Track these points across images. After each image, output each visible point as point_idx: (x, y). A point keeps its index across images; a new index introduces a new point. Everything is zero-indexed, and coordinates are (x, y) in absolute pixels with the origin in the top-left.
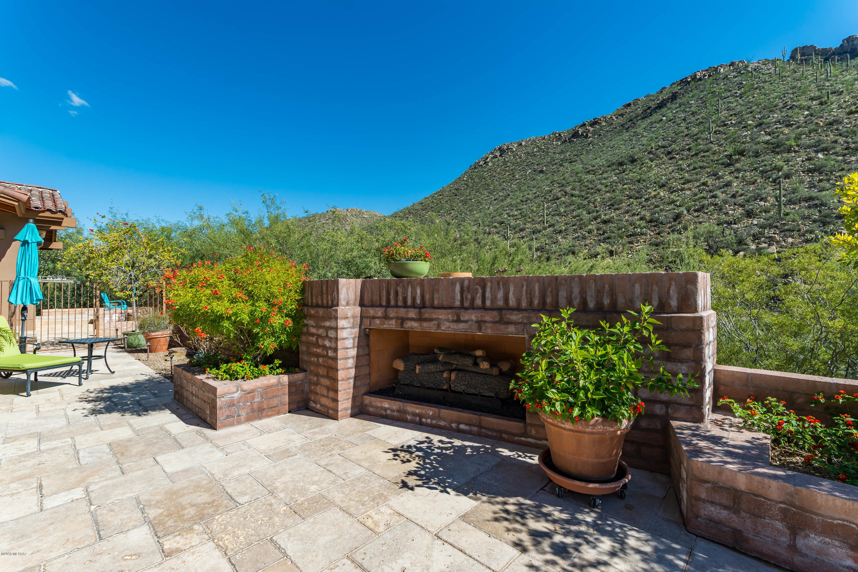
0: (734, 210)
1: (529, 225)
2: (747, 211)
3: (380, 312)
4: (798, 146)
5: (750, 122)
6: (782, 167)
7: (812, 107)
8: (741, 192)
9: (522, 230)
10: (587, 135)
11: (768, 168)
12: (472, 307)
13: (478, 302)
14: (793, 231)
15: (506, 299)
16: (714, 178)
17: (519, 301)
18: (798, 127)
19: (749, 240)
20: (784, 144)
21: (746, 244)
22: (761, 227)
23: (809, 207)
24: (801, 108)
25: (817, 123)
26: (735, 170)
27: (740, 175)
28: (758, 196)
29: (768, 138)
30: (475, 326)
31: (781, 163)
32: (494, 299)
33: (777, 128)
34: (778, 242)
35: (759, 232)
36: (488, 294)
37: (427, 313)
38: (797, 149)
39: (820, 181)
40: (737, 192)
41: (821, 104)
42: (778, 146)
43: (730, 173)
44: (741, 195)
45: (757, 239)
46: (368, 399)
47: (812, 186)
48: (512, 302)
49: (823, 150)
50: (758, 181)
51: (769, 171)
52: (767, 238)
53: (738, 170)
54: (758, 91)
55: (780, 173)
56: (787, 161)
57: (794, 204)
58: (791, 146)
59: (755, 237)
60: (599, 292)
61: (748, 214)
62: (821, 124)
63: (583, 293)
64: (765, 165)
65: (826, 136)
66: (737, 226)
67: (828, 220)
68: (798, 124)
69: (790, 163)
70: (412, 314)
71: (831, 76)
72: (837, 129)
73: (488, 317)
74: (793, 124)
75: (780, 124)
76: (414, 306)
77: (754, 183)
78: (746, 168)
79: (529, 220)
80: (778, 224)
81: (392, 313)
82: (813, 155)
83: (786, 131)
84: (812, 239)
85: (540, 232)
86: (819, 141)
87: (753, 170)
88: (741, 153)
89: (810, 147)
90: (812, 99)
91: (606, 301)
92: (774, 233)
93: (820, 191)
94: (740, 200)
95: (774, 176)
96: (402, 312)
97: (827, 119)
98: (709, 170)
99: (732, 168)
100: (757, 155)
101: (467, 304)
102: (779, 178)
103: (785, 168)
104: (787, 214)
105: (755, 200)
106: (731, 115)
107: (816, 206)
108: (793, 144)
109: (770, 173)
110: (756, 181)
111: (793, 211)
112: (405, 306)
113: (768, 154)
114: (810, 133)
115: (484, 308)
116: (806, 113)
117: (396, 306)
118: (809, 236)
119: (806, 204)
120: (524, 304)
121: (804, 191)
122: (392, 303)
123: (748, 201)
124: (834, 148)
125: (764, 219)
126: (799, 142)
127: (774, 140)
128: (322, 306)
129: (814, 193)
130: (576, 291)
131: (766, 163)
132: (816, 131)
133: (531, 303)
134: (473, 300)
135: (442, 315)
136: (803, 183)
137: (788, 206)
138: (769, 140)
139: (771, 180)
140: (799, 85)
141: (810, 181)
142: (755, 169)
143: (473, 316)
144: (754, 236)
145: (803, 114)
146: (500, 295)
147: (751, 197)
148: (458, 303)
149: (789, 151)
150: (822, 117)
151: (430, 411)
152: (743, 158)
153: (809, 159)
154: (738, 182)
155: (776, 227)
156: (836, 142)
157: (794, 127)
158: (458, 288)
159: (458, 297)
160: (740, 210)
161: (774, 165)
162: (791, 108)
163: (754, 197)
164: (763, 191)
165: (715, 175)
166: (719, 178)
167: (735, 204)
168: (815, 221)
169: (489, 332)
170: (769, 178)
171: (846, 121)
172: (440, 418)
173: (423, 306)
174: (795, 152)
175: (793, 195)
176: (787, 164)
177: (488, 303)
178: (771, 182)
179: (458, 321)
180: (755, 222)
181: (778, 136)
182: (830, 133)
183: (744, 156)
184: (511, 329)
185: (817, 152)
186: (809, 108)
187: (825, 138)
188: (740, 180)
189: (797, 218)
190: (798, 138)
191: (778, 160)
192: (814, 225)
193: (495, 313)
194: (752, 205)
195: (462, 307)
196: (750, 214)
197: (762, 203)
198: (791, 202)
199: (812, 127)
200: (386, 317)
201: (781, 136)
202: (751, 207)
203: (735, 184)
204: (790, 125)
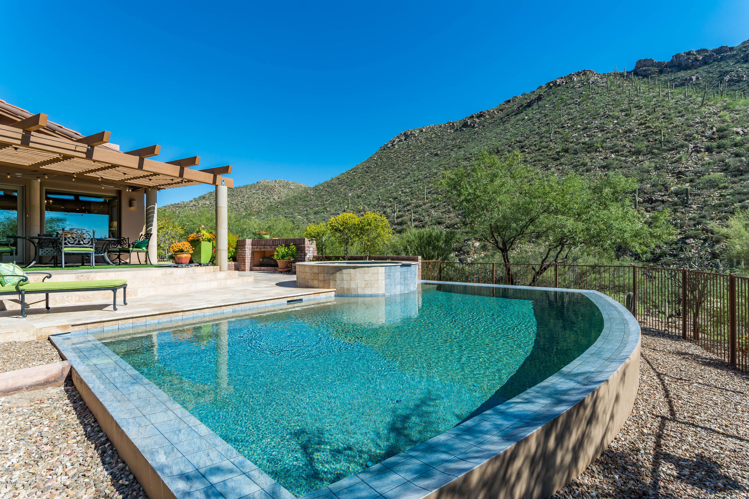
1: (414, 201)
3: (256, 247)
4: (602, 147)
5: (579, 126)
6: (587, 163)
7: (620, 117)
9: (408, 205)
10: (474, 125)
11: (579, 163)
16: (545, 169)
18: (607, 133)
24: (613, 117)
25: (618, 131)
26: (560, 164)
27: (561, 168)
29: (587, 139)
31: (587, 160)
33: (594, 132)
38: (601, 150)
41: (626, 115)
46: (253, 268)
49: (616, 152)
51: (579, 166)
53: (561, 164)
54: (591, 101)
55: (585, 168)
56: (592, 159)
58: (598, 147)
64: (579, 161)
69: (594, 160)
70: (263, 247)
71: (640, 93)
72: (629, 137)
74: (605, 130)
75: (597, 129)
78: (567, 162)
79: (415, 197)
82: (609, 155)
83: (599, 135)
85: (420, 206)
86: (615, 145)
87: (570, 164)
88: (566, 151)
89: (609, 148)
90: (622, 111)
97: (625, 128)
98: (543, 162)
99: (558, 162)
100: (576, 152)
103: (589, 164)
106: (569, 120)
114: (612, 137)
116: (615, 121)
122: (258, 245)
124: (622, 151)
126: (604, 144)
127: (590, 142)
128: (242, 246)
140: (619, 98)
145: (613, 123)
149: (595, 151)
150: (623, 126)
152: (567, 155)
153: (606, 158)
156: (625, 146)
157: (606, 132)
158: (272, 241)
161: (583, 161)
162: (607, 117)
165: (545, 167)
166: (547, 170)
171: (636, 130)
173: (265, 245)
174: (600, 152)
176: (591, 161)
183: (568, 152)
185: (612, 153)
186: (618, 118)
187: (620, 143)
188: (560, 172)
191: (587, 158)
199: (615, 133)
204: (603, 131)
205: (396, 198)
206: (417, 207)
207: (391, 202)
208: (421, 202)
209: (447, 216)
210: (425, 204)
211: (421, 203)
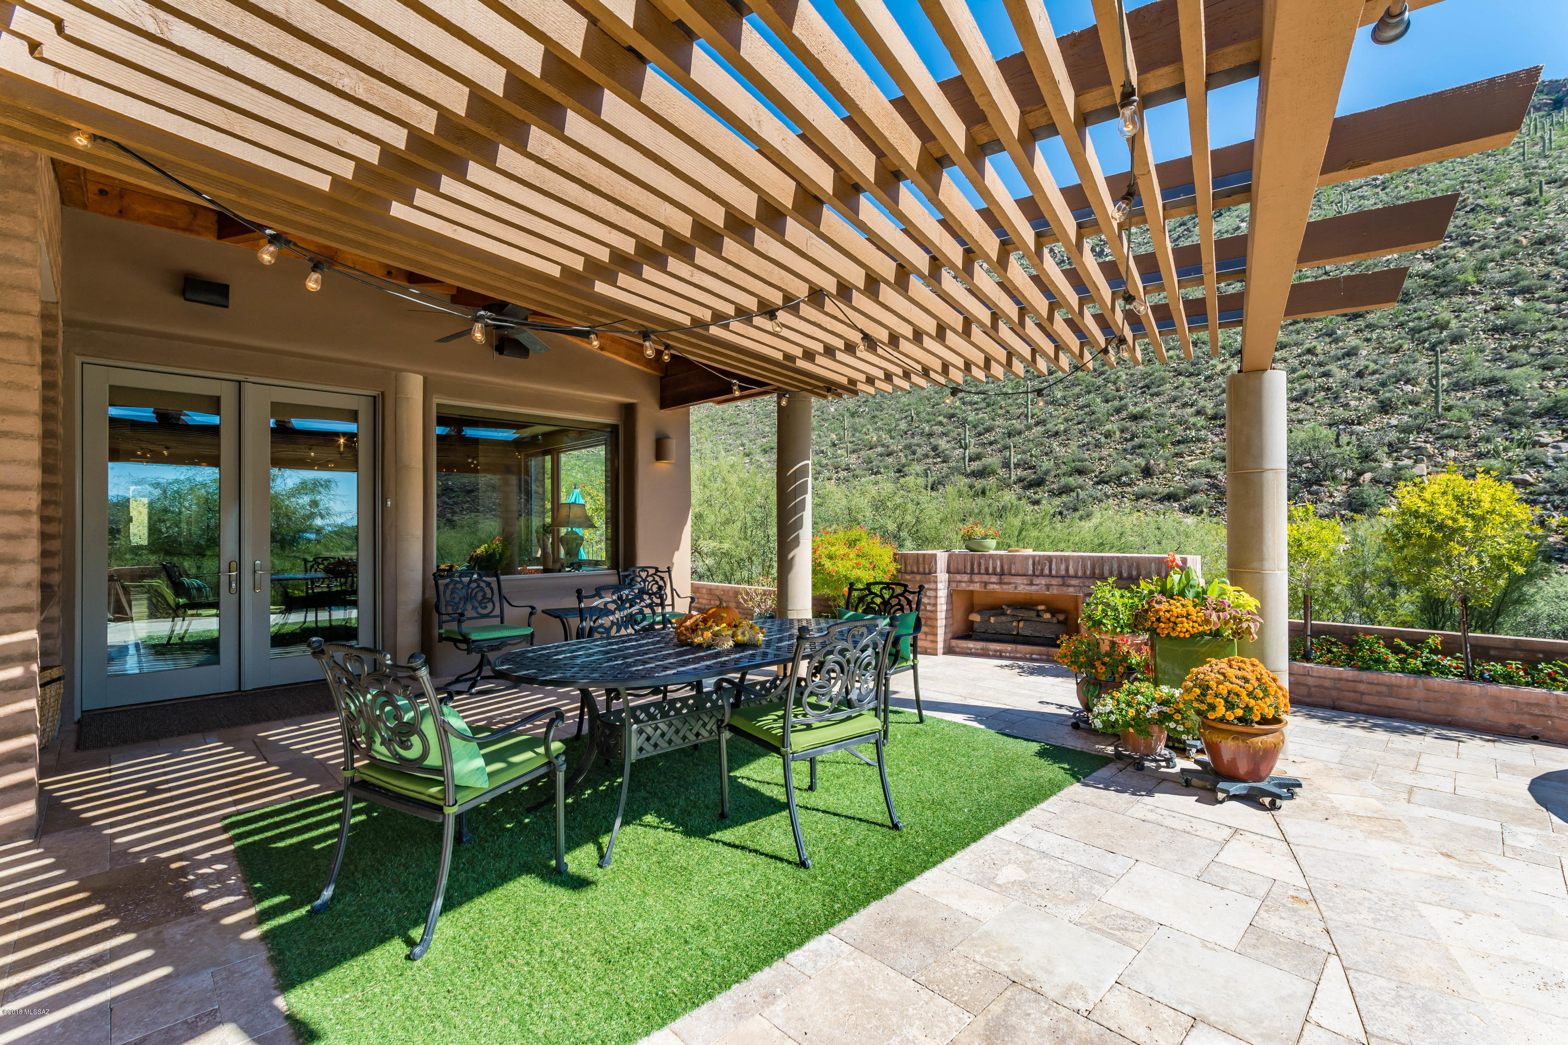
0: (1360, 399)
1: (1000, 422)
2: (1382, 402)
3: (966, 578)
4: (1479, 282)
6: (1448, 322)
7: (1511, 209)
8: (1372, 366)
9: (988, 430)
10: (1102, 251)
11: (1424, 323)
12: (1042, 575)
13: (1047, 572)
14: (1456, 438)
15: (1067, 570)
16: (1328, 340)
17: (1076, 571)
18: (1483, 248)
19: (1381, 454)
20: (1455, 280)
21: (1375, 460)
22: (1403, 431)
23: (1489, 396)
24: (1490, 211)
25: (1517, 241)
26: (1367, 327)
27: (1374, 336)
28: (1403, 375)
29: (1428, 266)
30: (1044, 588)
31: (1446, 315)
32: (1058, 570)
33: (1444, 248)
34: (1430, 457)
35: (1399, 439)
36: (1054, 566)
37: (1006, 579)
38: (1477, 289)
39: (1513, 348)
40: (1367, 367)
41: (1528, 203)
42: (1444, 283)
43: (1356, 332)
44: (1374, 373)
45: (1396, 451)
46: (954, 643)
47: (1498, 358)
48: (1071, 572)
49: (1522, 291)
50: (1406, 347)
51: (1426, 329)
52: (1413, 449)
53: (1371, 327)
54: (1415, 176)
55: (1445, 333)
56: (1458, 311)
57: (1463, 390)
58: (1467, 283)
59: (1393, 448)
60: (1130, 567)
61: (1382, 407)
62: (1525, 242)
63: (1120, 567)
64: (1420, 318)
65: (1532, 265)
66: (1362, 428)
67: (1518, 419)
68: (1483, 242)
69: (1464, 315)
70: (994, 579)
71: (1551, 149)
72: (1552, 253)
73: (1054, 582)
74: (1474, 241)
75: (1452, 240)
76: (995, 573)
77: (1397, 351)
78: (1386, 322)
79: (1000, 412)
80: (1433, 425)
81: (976, 578)
82: (1504, 300)
83: (1462, 253)
84: (1488, 452)
85: (1020, 433)
86: (1518, 274)
87: (1397, 327)
89: (1500, 284)
90: (1512, 193)
91: (1134, 573)
92: (1425, 442)
93: (1509, 368)
94: (1370, 381)
95: (1434, 339)
96: (985, 578)
97: (1535, 232)
98: (1319, 325)
99: (1361, 323)
100: (1405, 298)
101: (1037, 573)
102: (1441, 342)
103: (1454, 324)
104: (1449, 409)
105: (1397, 382)
107: (1501, 393)
108: (1471, 279)
109: (1426, 332)
110: (1401, 347)
111: (1460, 403)
112: (987, 573)
113: (1425, 297)
114: (1503, 257)
115: (1050, 575)
116: (1500, 220)
117: (979, 573)
118: (1483, 447)
119: (1485, 391)
120: (1080, 574)
121: (1483, 368)
122: (976, 571)
123: (1383, 384)
124: (1543, 288)
125: (1410, 416)
126: (1483, 276)
127: (1439, 272)
128: (918, 573)
129: (1499, 370)
130: (1115, 566)
131: (1421, 313)
132: (1514, 254)
133: (1085, 573)
134: (1042, 570)
135: (1018, 580)
136: (1482, 351)
137: (1453, 394)
138: (1429, 272)
139: (1426, 345)
140: (1492, 164)
141: (1495, 349)
142: (1402, 325)
143: (1043, 581)
144: (1390, 445)
145: (1494, 223)
146: (1063, 567)
147: (1389, 377)
148: (1030, 572)
149: (1463, 292)
150: (1527, 229)
151: (1009, 647)
153: (1497, 308)
154: (1370, 349)
155: (1429, 430)
156: (1547, 276)
157: (1476, 245)
158: (1031, 562)
159: (1031, 568)
160: (1370, 400)
161: (1433, 318)
162: (1472, 210)
163: (1395, 376)
164: (1411, 366)
165: (1330, 335)
166: (1336, 341)
167: (1362, 389)
168: (1496, 421)
169: (1055, 592)
170: (1425, 342)
172: (1016, 652)
173: (1002, 573)
174: (1474, 293)
175: (1462, 374)
176: (1457, 317)
177: (1054, 573)
178: (1427, 349)
179: (1031, 584)
180: (1394, 422)
181: (1446, 264)
182: (1538, 259)
184: (1071, 590)
185: (1512, 294)
186: (1505, 211)
187: (1529, 269)
188: (1374, 344)
189: (1467, 416)
190: (1480, 268)
191: (1442, 310)
192: (1494, 428)
193: (1060, 580)
194: (1390, 391)
195: (1034, 575)
196: (1385, 408)
197: (1409, 388)
198: (1458, 386)
199: (1508, 247)
200: (971, 581)
201: (1452, 265)
202: (1388, 395)
203: (1364, 353)
204: (1471, 243)
205: (953, 416)
206: (1010, 435)
207: (940, 423)
208: (1018, 424)
209: (1096, 455)
210: (1029, 428)
211: (1022, 427)
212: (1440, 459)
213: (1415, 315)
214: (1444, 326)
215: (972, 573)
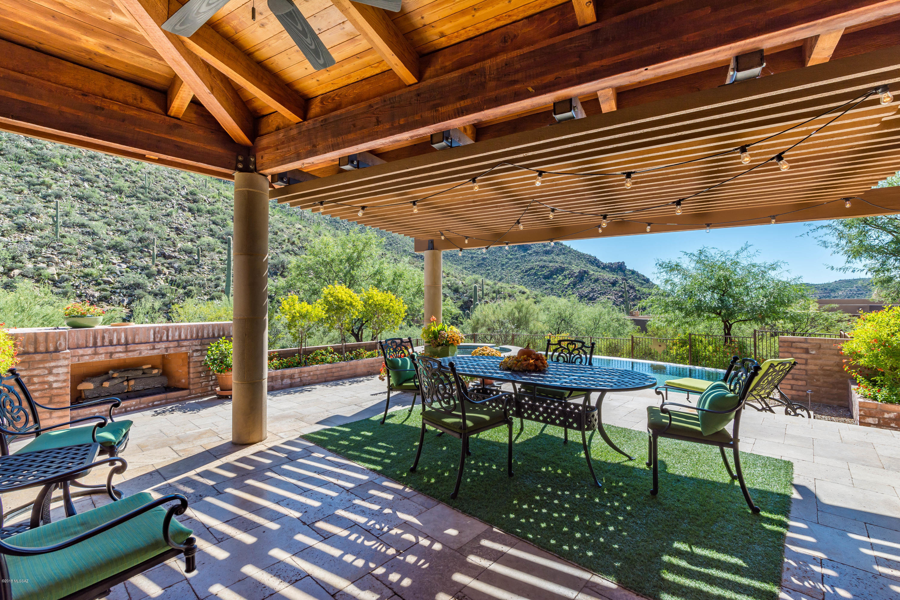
2: (17, 224)
3: (89, 351)
4: (64, 167)
8: (6, 199)
11: (35, 181)
12: (161, 341)
13: (165, 338)
14: (70, 254)
15: (180, 336)
17: (186, 336)
19: (24, 258)
20: (49, 160)
21: (21, 262)
22: (37, 245)
23: (83, 234)
27: (0, 178)
28: (29, 209)
30: (164, 350)
31: (48, 180)
32: (173, 336)
34: (57, 264)
35: (35, 250)
36: (170, 334)
37: (131, 347)
38: (63, 170)
39: (89, 210)
42: (44, 160)
44: (7, 203)
45: (34, 258)
47: (83, 213)
48: (183, 337)
49: (88, 180)
50: (25, 192)
52: (45, 257)
56: (55, 180)
57: (68, 227)
58: (57, 165)
59: (32, 255)
60: (219, 330)
61: (19, 228)
62: (84, 154)
63: (213, 331)
64: (31, 177)
65: (89, 168)
66: (6, 239)
67: (101, 249)
69: (59, 183)
70: (120, 349)
72: (98, 165)
73: (172, 345)
76: (119, 344)
77: (19, 193)
78: (8, 172)
80: (55, 245)
81: (101, 350)
82: (80, 182)
83: (49, 146)
84: (89, 264)
86: (84, 170)
89: (77, 173)
91: (221, 333)
92: (52, 254)
93: (90, 220)
94: (4, 208)
95: (43, 192)
96: (111, 349)
101: (157, 340)
102: (49, 196)
103: (54, 186)
104: (63, 237)
105: (25, 213)
107: (88, 233)
108: (60, 163)
109: (38, 187)
110: (22, 191)
111: (68, 234)
113: (32, 164)
114: (74, 158)
115: (168, 340)
117: (103, 346)
118: (87, 262)
119: (80, 230)
120: (189, 337)
121: (76, 217)
122: (99, 344)
124: (97, 182)
125: (39, 237)
126: (65, 164)
129: (85, 220)
130: (211, 330)
131: (32, 174)
132: (79, 158)
133: (192, 336)
134: (161, 337)
135: (142, 347)
136: (74, 207)
138: (31, 149)
139: (40, 194)
141: (80, 208)
142: (19, 177)
143: (163, 345)
144: (29, 253)
146: (177, 334)
147: (19, 208)
148: (152, 340)
153: (76, 185)
155: (54, 248)
156: (98, 176)
158: (152, 332)
159: (152, 336)
160: (8, 221)
163: (23, 209)
164: (33, 205)
168: (89, 248)
169: (172, 352)
170: (38, 192)
171: (104, 160)
172: (140, 403)
173: (127, 344)
174: (62, 172)
176: (56, 183)
177: (170, 338)
178: (41, 198)
179: (154, 349)
180: (29, 239)
181: (42, 149)
182: (92, 166)
183: (2, 155)
184: (184, 349)
185: (83, 180)
189: (74, 242)
190: (63, 159)
191: (46, 176)
192: (89, 252)
193: (176, 343)
194: (22, 218)
195: (155, 341)
196: (21, 228)
197: (34, 219)
199: (76, 153)
200: (96, 354)
202: (21, 220)
212: (62, 265)
213: (28, 173)
214: (49, 187)
215: (95, 345)
